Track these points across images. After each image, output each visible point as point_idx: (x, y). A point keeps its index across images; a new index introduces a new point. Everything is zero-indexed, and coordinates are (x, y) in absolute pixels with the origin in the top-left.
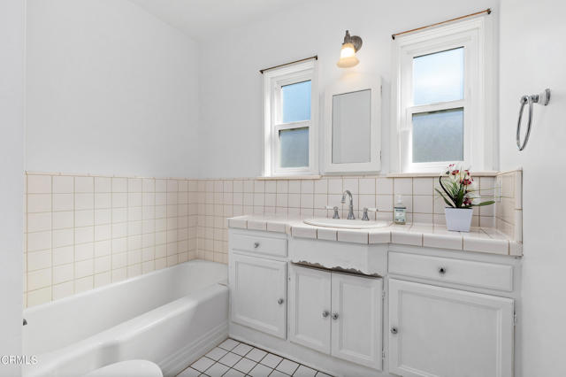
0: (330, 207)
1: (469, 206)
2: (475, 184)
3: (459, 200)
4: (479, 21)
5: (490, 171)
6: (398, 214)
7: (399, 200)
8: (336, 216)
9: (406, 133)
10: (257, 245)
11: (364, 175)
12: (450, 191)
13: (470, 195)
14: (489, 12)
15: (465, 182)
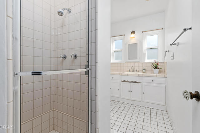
0: (128, 70)
1: (158, 69)
2: (159, 65)
3: (156, 68)
4: (161, 30)
5: (163, 62)
6: (144, 71)
7: (144, 68)
8: (130, 71)
9: (145, 53)
10: (113, 78)
11: (136, 62)
12: (154, 66)
13: (158, 67)
14: (162, 29)
15: (157, 64)
